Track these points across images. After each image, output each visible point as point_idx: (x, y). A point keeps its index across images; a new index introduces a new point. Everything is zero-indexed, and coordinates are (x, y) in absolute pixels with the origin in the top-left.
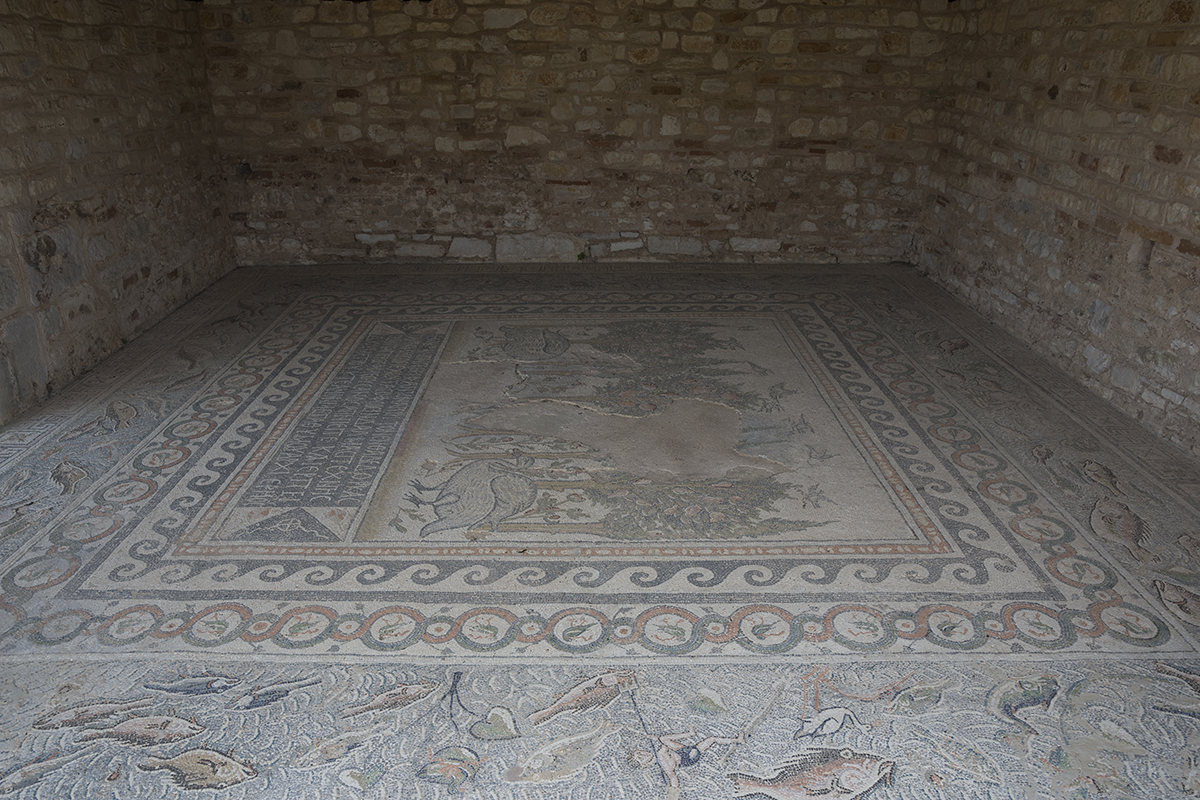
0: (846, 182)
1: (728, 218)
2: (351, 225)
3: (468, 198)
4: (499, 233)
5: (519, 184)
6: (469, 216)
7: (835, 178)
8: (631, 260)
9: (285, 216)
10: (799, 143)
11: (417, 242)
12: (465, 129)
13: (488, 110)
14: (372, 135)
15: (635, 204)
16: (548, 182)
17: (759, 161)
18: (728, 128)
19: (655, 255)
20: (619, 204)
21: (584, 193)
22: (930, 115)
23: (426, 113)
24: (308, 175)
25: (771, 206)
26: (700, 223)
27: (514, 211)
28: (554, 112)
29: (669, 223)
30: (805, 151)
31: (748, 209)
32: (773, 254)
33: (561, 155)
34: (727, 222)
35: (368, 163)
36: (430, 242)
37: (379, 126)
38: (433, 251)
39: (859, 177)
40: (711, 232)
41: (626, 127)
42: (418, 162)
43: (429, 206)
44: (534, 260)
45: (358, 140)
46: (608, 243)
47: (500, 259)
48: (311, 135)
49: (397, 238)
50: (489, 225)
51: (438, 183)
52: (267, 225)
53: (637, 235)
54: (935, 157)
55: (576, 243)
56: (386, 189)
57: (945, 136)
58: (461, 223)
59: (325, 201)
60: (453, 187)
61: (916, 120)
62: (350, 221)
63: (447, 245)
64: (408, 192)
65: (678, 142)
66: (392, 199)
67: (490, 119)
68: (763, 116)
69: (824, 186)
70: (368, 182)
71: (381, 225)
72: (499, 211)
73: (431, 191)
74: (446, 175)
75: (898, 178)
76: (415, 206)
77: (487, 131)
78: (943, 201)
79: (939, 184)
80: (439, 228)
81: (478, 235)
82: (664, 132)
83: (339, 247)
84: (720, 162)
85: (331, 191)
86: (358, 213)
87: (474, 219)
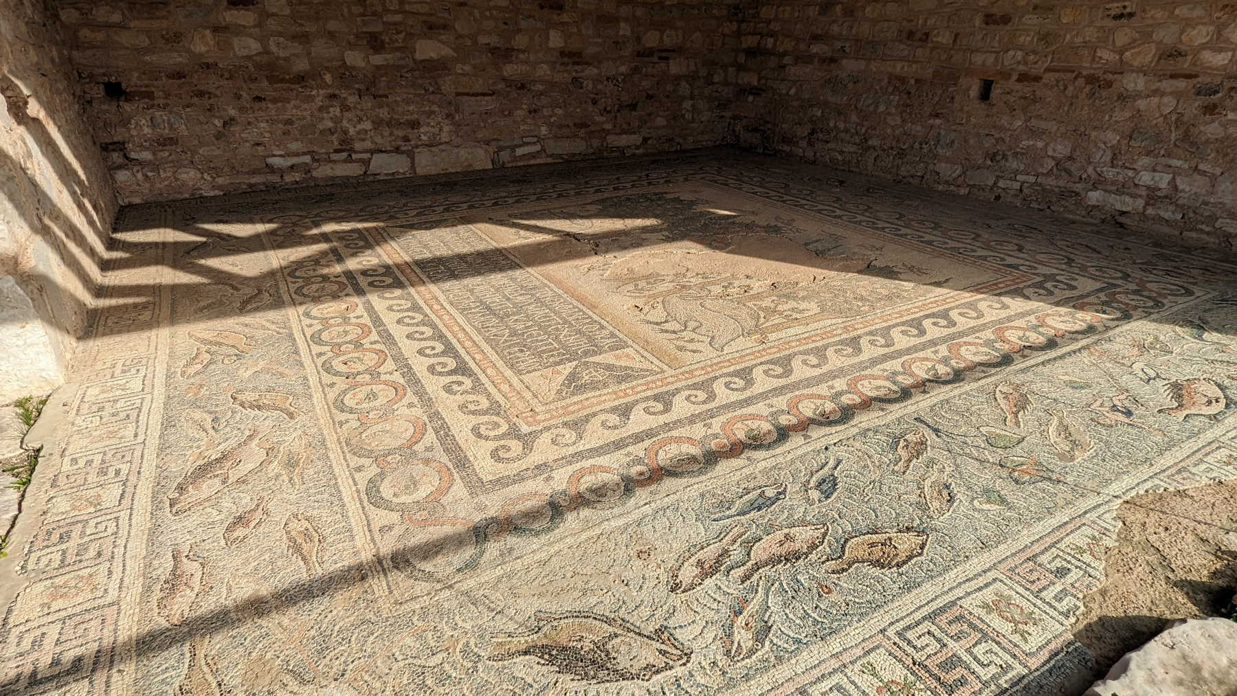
0: (684, 83)
1: (603, 119)
2: (260, 148)
3: (384, 113)
4: (417, 147)
5: (431, 97)
6: (386, 132)
7: (677, 79)
8: (532, 162)
9: (176, 143)
10: (649, 53)
11: (335, 162)
12: (375, 43)
13: (395, 24)
14: (274, 49)
15: (533, 111)
16: (458, 94)
17: (623, 69)
18: (600, 40)
19: (552, 156)
20: (519, 112)
21: (489, 103)
22: (734, 26)
23: (332, 25)
24: (201, 94)
25: (633, 107)
26: (583, 125)
27: (428, 124)
28: (457, 26)
29: (560, 127)
30: (655, 59)
31: (618, 111)
32: (638, 148)
33: (467, 68)
34: (604, 123)
35: (272, 79)
36: (349, 160)
37: (281, 39)
38: (353, 170)
39: (691, 78)
40: (592, 132)
41: (520, 41)
42: (328, 78)
43: (345, 123)
44: (451, 170)
45: (258, 54)
46: (513, 148)
47: (420, 171)
48: (199, 47)
49: (313, 159)
50: (406, 139)
51: (352, 100)
52: (154, 154)
53: (535, 139)
54: (742, 59)
55: (486, 151)
56: (296, 107)
57: (750, 41)
58: (378, 140)
59: (225, 124)
60: (368, 103)
61: (726, 31)
62: (258, 144)
63: (367, 163)
64: (321, 109)
65: (562, 54)
66: (304, 118)
67: (398, 33)
68: (625, 29)
69: (669, 87)
70: (275, 101)
71: (294, 146)
72: (415, 125)
73: (345, 108)
74: (359, 90)
75: (716, 78)
76: (330, 124)
77: (396, 45)
78: (756, 91)
79: (751, 79)
80: (358, 146)
81: (397, 150)
82: (551, 45)
83: (247, 173)
84: (595, 71)
85: (232, 112)
86: (267, 135)
87: (391, 134)
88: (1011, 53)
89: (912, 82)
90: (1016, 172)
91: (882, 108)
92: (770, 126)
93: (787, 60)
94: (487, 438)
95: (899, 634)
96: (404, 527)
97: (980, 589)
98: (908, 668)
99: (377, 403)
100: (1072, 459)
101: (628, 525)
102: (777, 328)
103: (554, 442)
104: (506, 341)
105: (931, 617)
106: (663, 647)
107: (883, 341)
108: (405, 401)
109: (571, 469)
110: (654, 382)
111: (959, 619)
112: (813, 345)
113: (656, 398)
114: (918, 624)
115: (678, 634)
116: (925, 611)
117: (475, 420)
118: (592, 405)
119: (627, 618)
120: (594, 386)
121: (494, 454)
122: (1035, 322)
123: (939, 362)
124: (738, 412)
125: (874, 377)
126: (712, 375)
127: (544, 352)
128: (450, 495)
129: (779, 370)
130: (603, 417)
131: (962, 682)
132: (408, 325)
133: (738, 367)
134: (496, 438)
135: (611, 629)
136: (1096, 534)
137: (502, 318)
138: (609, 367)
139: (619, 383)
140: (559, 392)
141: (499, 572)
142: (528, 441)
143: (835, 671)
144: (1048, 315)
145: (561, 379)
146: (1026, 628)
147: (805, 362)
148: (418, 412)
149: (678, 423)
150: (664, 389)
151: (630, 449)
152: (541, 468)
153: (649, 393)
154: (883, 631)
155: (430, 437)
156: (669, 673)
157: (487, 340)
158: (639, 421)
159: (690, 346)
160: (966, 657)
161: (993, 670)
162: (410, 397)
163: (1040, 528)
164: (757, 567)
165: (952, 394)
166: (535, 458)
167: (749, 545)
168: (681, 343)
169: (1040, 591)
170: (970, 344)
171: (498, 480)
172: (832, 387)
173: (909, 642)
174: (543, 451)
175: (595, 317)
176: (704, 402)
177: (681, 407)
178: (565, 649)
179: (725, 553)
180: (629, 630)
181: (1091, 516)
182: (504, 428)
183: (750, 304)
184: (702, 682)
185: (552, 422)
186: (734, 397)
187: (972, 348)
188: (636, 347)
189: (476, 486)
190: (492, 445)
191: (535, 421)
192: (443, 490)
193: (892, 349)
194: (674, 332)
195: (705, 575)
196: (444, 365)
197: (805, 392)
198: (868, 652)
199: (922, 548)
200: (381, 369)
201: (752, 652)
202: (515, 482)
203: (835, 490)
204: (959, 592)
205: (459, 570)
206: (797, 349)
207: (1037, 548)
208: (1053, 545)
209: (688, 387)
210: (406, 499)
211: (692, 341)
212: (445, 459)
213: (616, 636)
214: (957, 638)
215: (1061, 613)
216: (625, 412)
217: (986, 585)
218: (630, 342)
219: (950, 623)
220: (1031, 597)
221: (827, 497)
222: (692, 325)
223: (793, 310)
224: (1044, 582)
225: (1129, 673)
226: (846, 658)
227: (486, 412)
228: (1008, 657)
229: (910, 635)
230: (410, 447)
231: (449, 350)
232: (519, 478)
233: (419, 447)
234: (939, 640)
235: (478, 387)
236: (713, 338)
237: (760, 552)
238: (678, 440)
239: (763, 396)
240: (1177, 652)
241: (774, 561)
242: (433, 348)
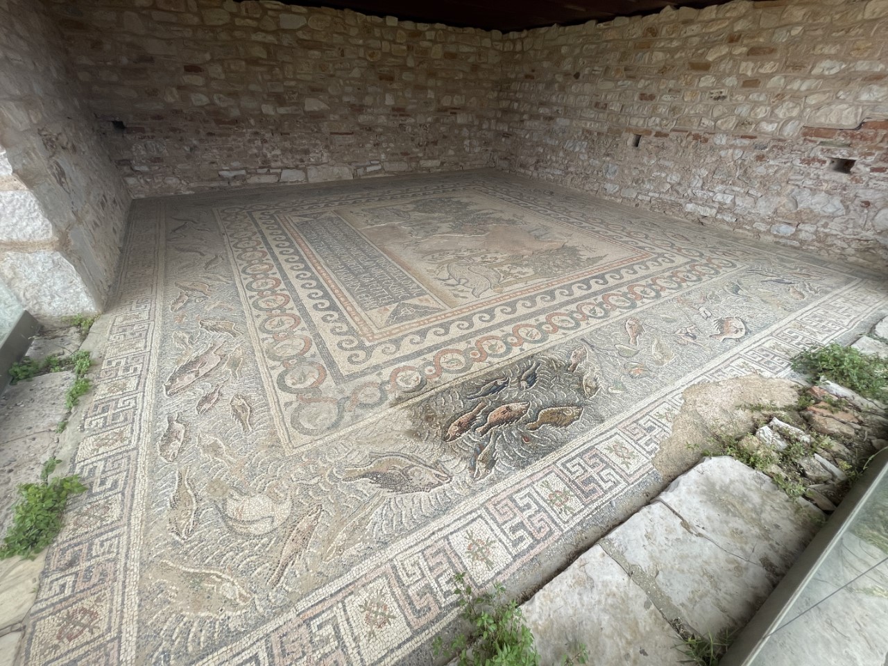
0: (465, 129)
1: (417, 150)
2: (214, 165)
3: (287, 144)
4: (308, 165)
5: (316, 135)
6: (290, 156)
7: (461, 127)
8: (376, 176)
9: (162, 161)
10: (446, 110)
11: (260, 174)
12: (279, 100)
13: (291, 87)
14: (217, 102)
15: (377, 145)
16: (332, 133)
17: (429, 119)
18: (415, 101)
19: (388, 172)
20: (368, 145)
21: (351, 140)
22: (495, 94)
23: (253, 87)
24: (174, 130)
25: (435, 143)
26: (405, 154)
27: (315, 152)
28: (329, 90)
29: (393, 154)
30: (449, 114)
31: (427, 145)
32: (438, 168)
33: (337, 117)
34: (418, 152)
35: (218, 122)
36: (268, 173)
37: (221, 96)
38: (270, 179)
39: (469, 126)
40: (411, 158)
41: (368, 100)
42: (252, 122)
43: (265, 151)
44: (329, 180)
45: (207, 105)
46: (365, 168)
47: (311, 180)
48: (170, 99)
49: (247, 172)
50: (302, 161)
51: (268, 136)
52: (149, 168)
53: (378, 162)
54: (499, 115)
55: (350, 169)
56: (234, 140)
57: (504, 104)
58: (285, 161)
59: (191, 149)
60: (277, 138)
61: (491, 97)
62: (213, 163)
63: (279, 175)
64: (249, 141)
65: (394, 109)
66: (239, 147)
67: (294, 93)
68: (431, 95)
69: (456, 131)
70: (220, 135)
71: (235, 164)
72: (307, 152)
73: (264, 141)
74: (272, 130)
75: (485, 126)
76: (255, 151)
77: (293, 101)
78: (506, 135)
79: (504, 128)
80: (273, 164)
81: (297, 167)
82: (387, 103)
83: (209, 180)
84: (413, 120)
85: (195, 142)
86: (218, 157)
87: (293, 158)
88: (653, 118)
89: (596, 134)
90: (649, 191)
91: (577, 149)
92: (514, 157)
93: (525, 117)
94: (346, 349)
95: (563, 465)
96: (298, 404)
97: (607, 439)
98: (566, 484)
99: (283, 328)
100: (663, 363)
101: (422, 401)
102: (509, 284)
103: (383, 351)
104: (358, 290)
105: (580, 455)
106: (438, 473)
107: (567, 292)
108: (299, 327)
109: (392, 369)
110: (440, 316)
111: (595, 456)
112: (529, 294)
113: (441, 326)
114: (573, 459)
115: (446, 465)
116: (577, 452)
117: (339, 338)
118: (406, 329)
119: (419, 455)
120: (406, 318)
121: (350, 359)
122: (651, 282)
123: (597, 305)
124: (486, 335)
125: (561, 314)
126: (473, 312)
127: (379, 297)
128: (324, 384)
129: (509, 309)
130: (411, 337)
131: (594, 491)
132: (303, 279)
133: (487, 307)
134: (352, 349)
135: (410, 462)
136: (670, 407)
137: (357, 275)
138: (416, 307)
139: (421, 316)
140: (387, 322)
141: (350, 429)
142: (369, 351)
143: (528, 486)
144: (658, 278)
145: (389, 313)
146: (629, 461)
147: (523, 305)
148: (307, 333)
149: (452, 341)
150: (445, 320)
151: (425, 356)
152: (376, 368)
153: (437, 323)
154: (554, 463)
155: (314, 349)
156: (440, 487)
157: (348, 289)
158: (431, 340)
159: (461, 294)
160: (597, 477)
161: (610, 484)
162: (303, 324)
163: (642, 404)
164: (491, 426)
165: (602, 325)
166: (373, 361)
167: (486, 413)
168: (456, 292)
169: (638, 440)
170: (614, 295)
171: (352, 375)
172: (538, 320)
173: (568, 469)
174: (378, 357)
175: (410, 276)
176: (467, 328)
177: (454, 332)
178: (385, 474)
179: (474, 418)
180: (420, 463)
181: (669, 397)
182: (356, 343)
183: (496, 269)
184: (458, 492)
185: (382, 340)
186: (485, 325)
187: (615, 297)
188: (431, 294)
189: (339, 378)
190: (348, 354)
191: (373, 338)
192: (320, 381)
193: (572, 297)
194: (453, 285)
195: (462, 431)
196: (323, 304)
197: (523, 322)
198: (546, 475)
199: (579, 415)
200: (286, 307)
201: (484, 476)
202: (361, 376)
203: (535, 381)
204: (596, 441)
205: (328, 428)
206: (520, 297)
207: (638, 416)
208: (647, 414)
209: (459, 319)
210: (299, 386)
211: (462, 291)
212: (322, 362)
213: (413, 466)
214: (593, 467)
215: (648, 452)
216: (423, 334)
217: (611, 437)
218: (428, 292)
219: (590, 459)
220: (633, 444)
221: (531, 386)
222: (463, 281)
223: (519, 272)
224: (641, 435)
225: (679, 488)
226: (535, 478)
227: (345, 334)
228: (618, 477)
229: (568, 465)
230: (302, 355)
231: (326, 295)
232: (363, 373)
233: (307, 355)
234: (584, 468)
235: (342, 318)
236: (474, 289)
237: (492, 417)
238: (452, 351)
239: (500, 325)
240: (704, 476)
241: (499, 422)
242: (317, 294)
